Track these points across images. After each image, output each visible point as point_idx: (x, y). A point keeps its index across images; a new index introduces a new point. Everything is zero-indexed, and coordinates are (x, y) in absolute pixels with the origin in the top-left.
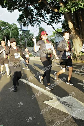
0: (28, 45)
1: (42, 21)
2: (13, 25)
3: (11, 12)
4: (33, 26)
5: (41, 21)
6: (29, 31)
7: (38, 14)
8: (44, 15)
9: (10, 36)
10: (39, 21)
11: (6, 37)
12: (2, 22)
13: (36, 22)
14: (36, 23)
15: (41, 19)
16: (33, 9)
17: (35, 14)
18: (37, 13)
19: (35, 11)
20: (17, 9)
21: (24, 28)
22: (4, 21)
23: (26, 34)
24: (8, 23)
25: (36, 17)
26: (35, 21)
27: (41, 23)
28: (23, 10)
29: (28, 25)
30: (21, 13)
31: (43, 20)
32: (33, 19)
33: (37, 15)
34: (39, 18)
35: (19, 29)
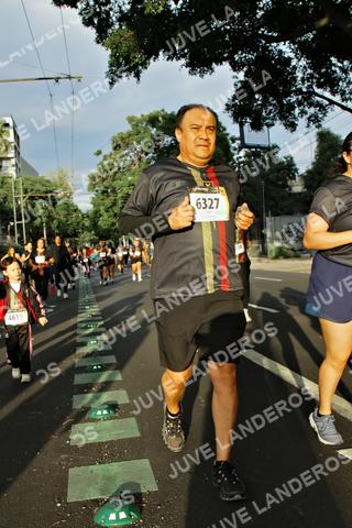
0: (269, 208)
1: (332, 102)
3: (202, 74)
4: (292, 126)
5: (327, 103)
6: (276, 148)
7: (312, 76)
8: (340, 79)
10: (319, 105)
12: (163, 117)
13: (306, 109)
14: (306, 113)
15: (327, 94)
16: (292, 55)
17: (299, 75)
18: (309, 71)
19: (300, 65)
20: (225, 59)
21: (253, 137)
25: (304, 90)
26: (300, 103)
27: (325, 115)
28: (249, 63)
29: (269, 126)
30: (241, 76)
31: (337, 98)
32: (293, 99)
33: (308, 79)
34: (319, 91)
35: (234, 142)
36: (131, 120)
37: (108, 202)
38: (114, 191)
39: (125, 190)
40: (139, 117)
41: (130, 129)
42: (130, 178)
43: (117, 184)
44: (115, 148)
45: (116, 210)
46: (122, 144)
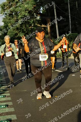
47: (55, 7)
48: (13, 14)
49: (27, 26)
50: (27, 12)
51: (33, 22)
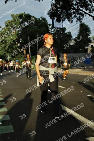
1: (86, 13)
2: (41, 19)
5: (84, 13)
6: (65, 29)
7: (79, 3)
8: (89, 5)
9: (35, 36)
10: (81, 14)
11: (30, 37)
12: (25, 15)
13: (76, 15)
14: (76, 17)
15: (84, 10)
17: (74, 2)
21: (57, 25)
22: (28, 15)
23: (61, 33)
24: (33, 17)
25: (76, 8)
26: (74, 13)
27: (83, 18)
29: (63, 21)
30: (54, 2)
31: (88, 12)
32: (72, 11)
34: (81, 9)
35: (50, 26)
36: (12, 16)
37: (3, 46)
38: (6, 42)
39: (10, 41)
40: (16, 15)
41: (12, 19)
42: (11, 37)
43: (7, 39)
44: (6, 26)
45: (6, 49)
46: (9, 25)
47: (29, 39)
48: (4, 41)
49: (12, 49)
50: (12, 41)
51: (16, 47)
